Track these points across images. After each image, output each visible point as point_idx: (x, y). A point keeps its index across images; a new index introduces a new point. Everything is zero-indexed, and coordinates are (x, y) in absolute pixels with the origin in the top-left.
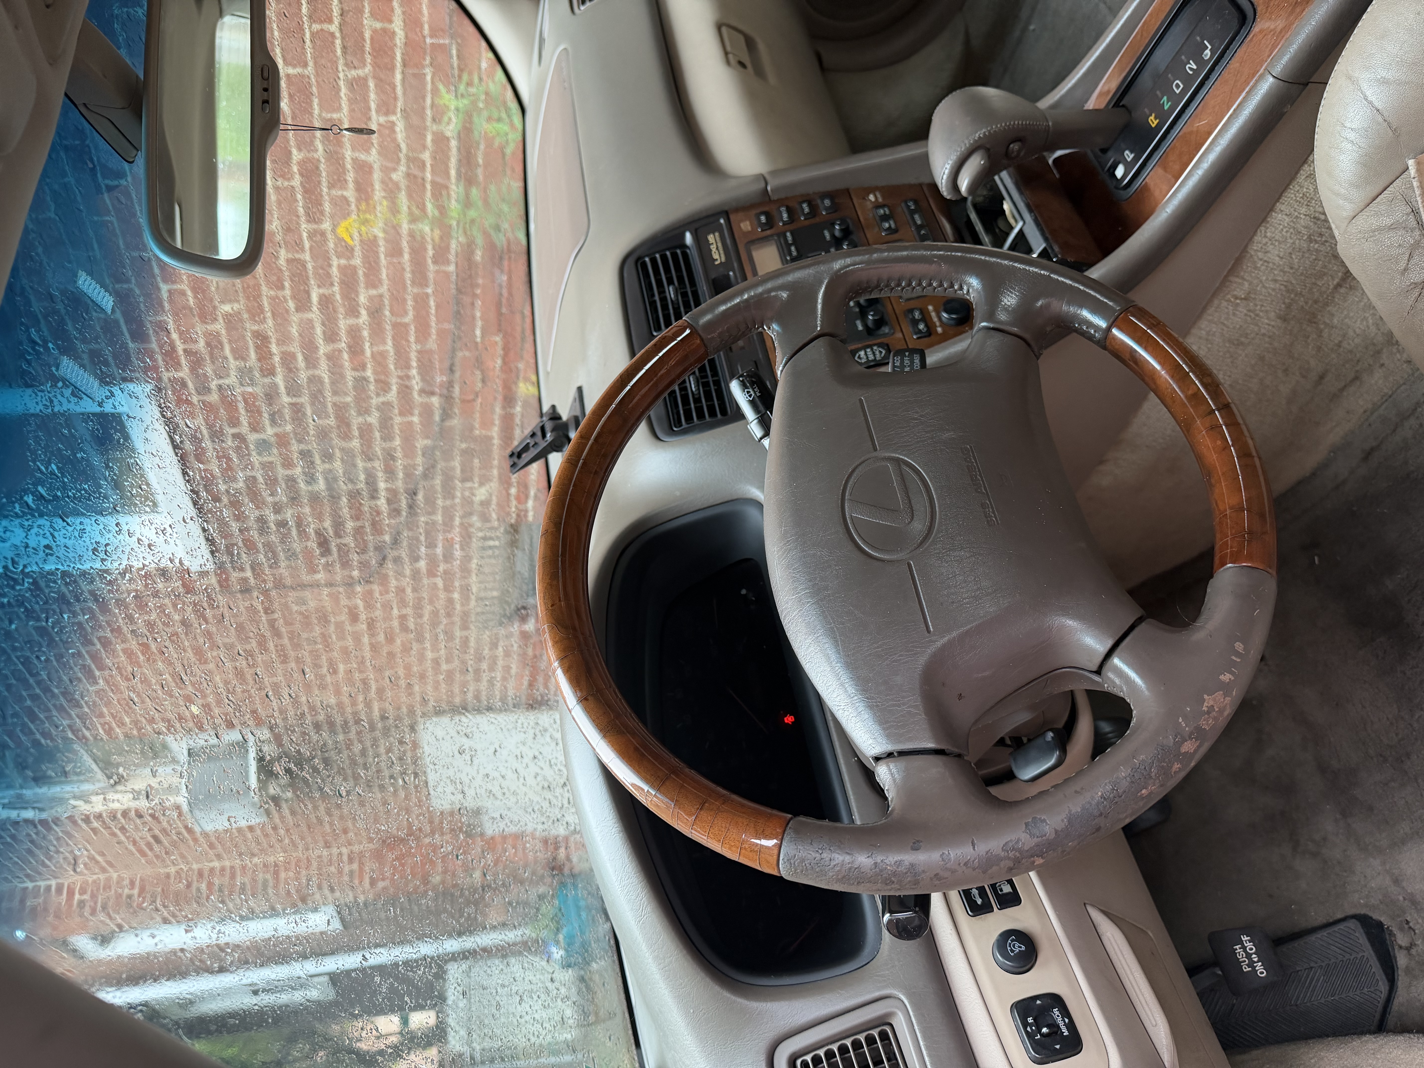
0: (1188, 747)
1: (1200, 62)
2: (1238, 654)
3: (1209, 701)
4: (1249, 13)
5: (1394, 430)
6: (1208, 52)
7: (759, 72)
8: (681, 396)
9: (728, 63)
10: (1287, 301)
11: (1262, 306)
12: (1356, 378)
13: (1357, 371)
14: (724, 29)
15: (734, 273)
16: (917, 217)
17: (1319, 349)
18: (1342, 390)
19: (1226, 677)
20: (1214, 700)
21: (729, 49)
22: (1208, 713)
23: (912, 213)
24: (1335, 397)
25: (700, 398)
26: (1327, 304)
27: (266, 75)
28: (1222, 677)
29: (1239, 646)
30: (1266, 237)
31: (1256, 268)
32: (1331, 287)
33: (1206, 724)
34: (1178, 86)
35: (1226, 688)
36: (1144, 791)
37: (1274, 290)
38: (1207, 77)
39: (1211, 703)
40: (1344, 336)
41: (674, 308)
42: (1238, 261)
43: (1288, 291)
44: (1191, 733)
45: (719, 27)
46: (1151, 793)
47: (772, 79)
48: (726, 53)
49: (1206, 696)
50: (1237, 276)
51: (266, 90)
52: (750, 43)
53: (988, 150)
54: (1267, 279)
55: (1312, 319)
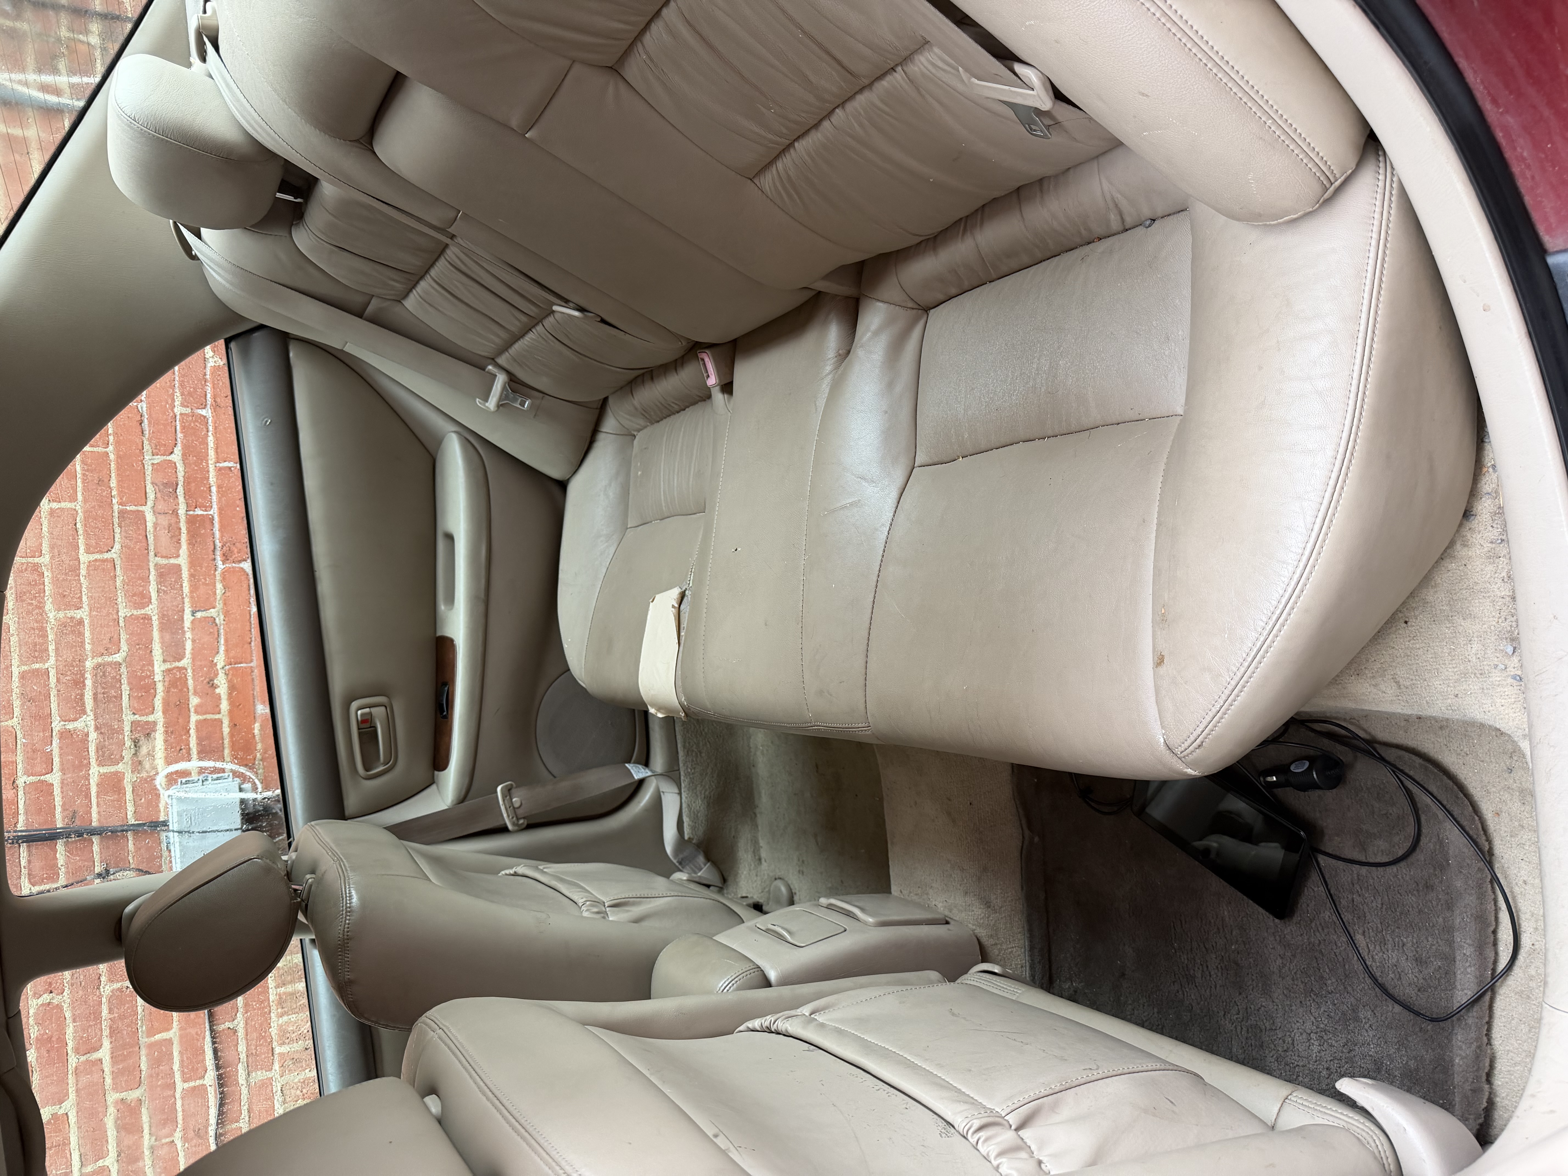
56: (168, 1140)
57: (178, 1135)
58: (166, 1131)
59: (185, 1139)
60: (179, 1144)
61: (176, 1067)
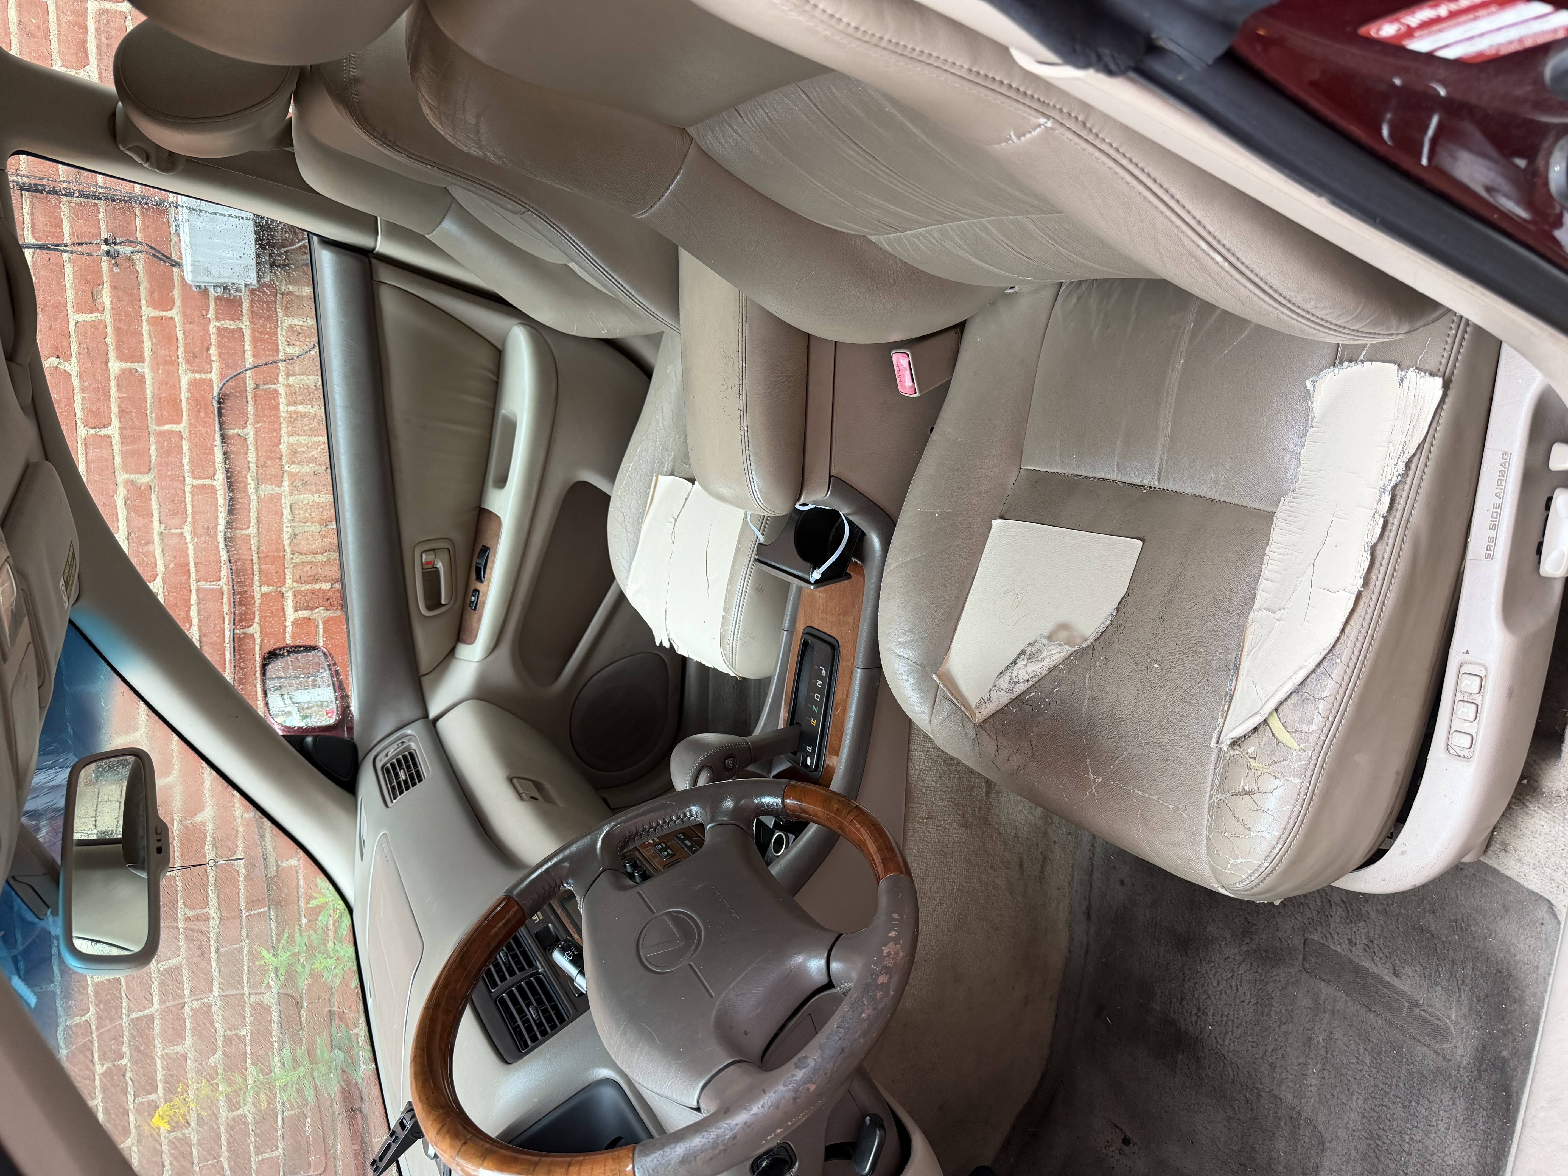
0: (882, 979)
1: (822, 678)
2: (895, 920)
3: (886, 950)
4: (835, 643)
5: (1091, 886)
6: (824, 671)
7: (548, 800)
8: (526, 1028)
9: (522, 799)
10: (960, 813)
11: (944, 820)
12: (1045, 858)
13: (1041, 853)
14: (515, 780)
15: (554, 925)
16: (687, 842)
17: (1005, 844)
18: (1042, 871)
19: (893, 934)
20: (889, 948)
21: (521, 791)
22: (888, 956)
23: (683, 841)
24: (1041, 878)
25: (541, 1021)
26: (989, 809)
27: (159, 831)
28: (890, 935)
29: (895, 916)
30: (916, 769)
31: (923, 793)
32: (984, 795)
33: (889, 963)
34: (817, 697)
35: (895, 940)
36: (863, 1015)
37: (945, 806)
38: (830, 685)
39: (888, 950)
40: (1016, 827)
41: (507, 968)
42: (908, 791)
43: (956, 805)
44: (881, 970)
45: (510, 780)
46: (869, 1015)
47: (561, 803)
48: (520, 795)
49: (883, 948)
50: (914, 803)
51: (159, 840)
52: (538, 786)
53: (710, 767)
54: (936, 800)
55: (987, 823)
56: (178, 531)
57: (187, 529)
58: (176, 521)
59: (194, 533)
60: (188, 538)
61: (186, 461)
